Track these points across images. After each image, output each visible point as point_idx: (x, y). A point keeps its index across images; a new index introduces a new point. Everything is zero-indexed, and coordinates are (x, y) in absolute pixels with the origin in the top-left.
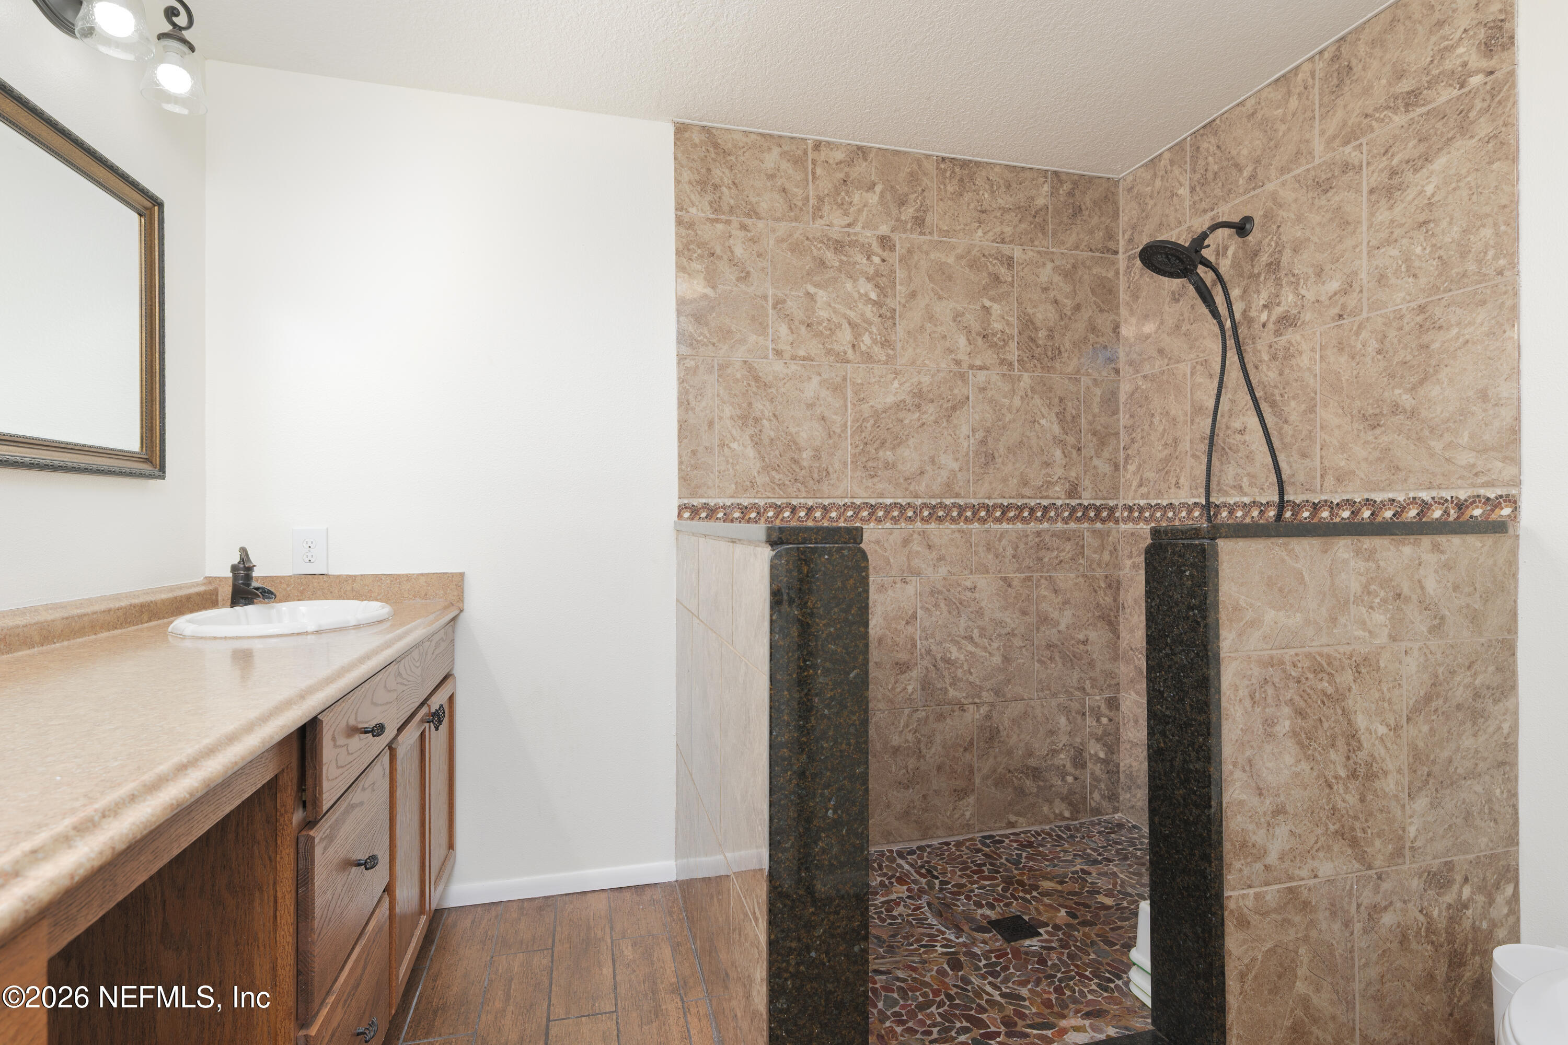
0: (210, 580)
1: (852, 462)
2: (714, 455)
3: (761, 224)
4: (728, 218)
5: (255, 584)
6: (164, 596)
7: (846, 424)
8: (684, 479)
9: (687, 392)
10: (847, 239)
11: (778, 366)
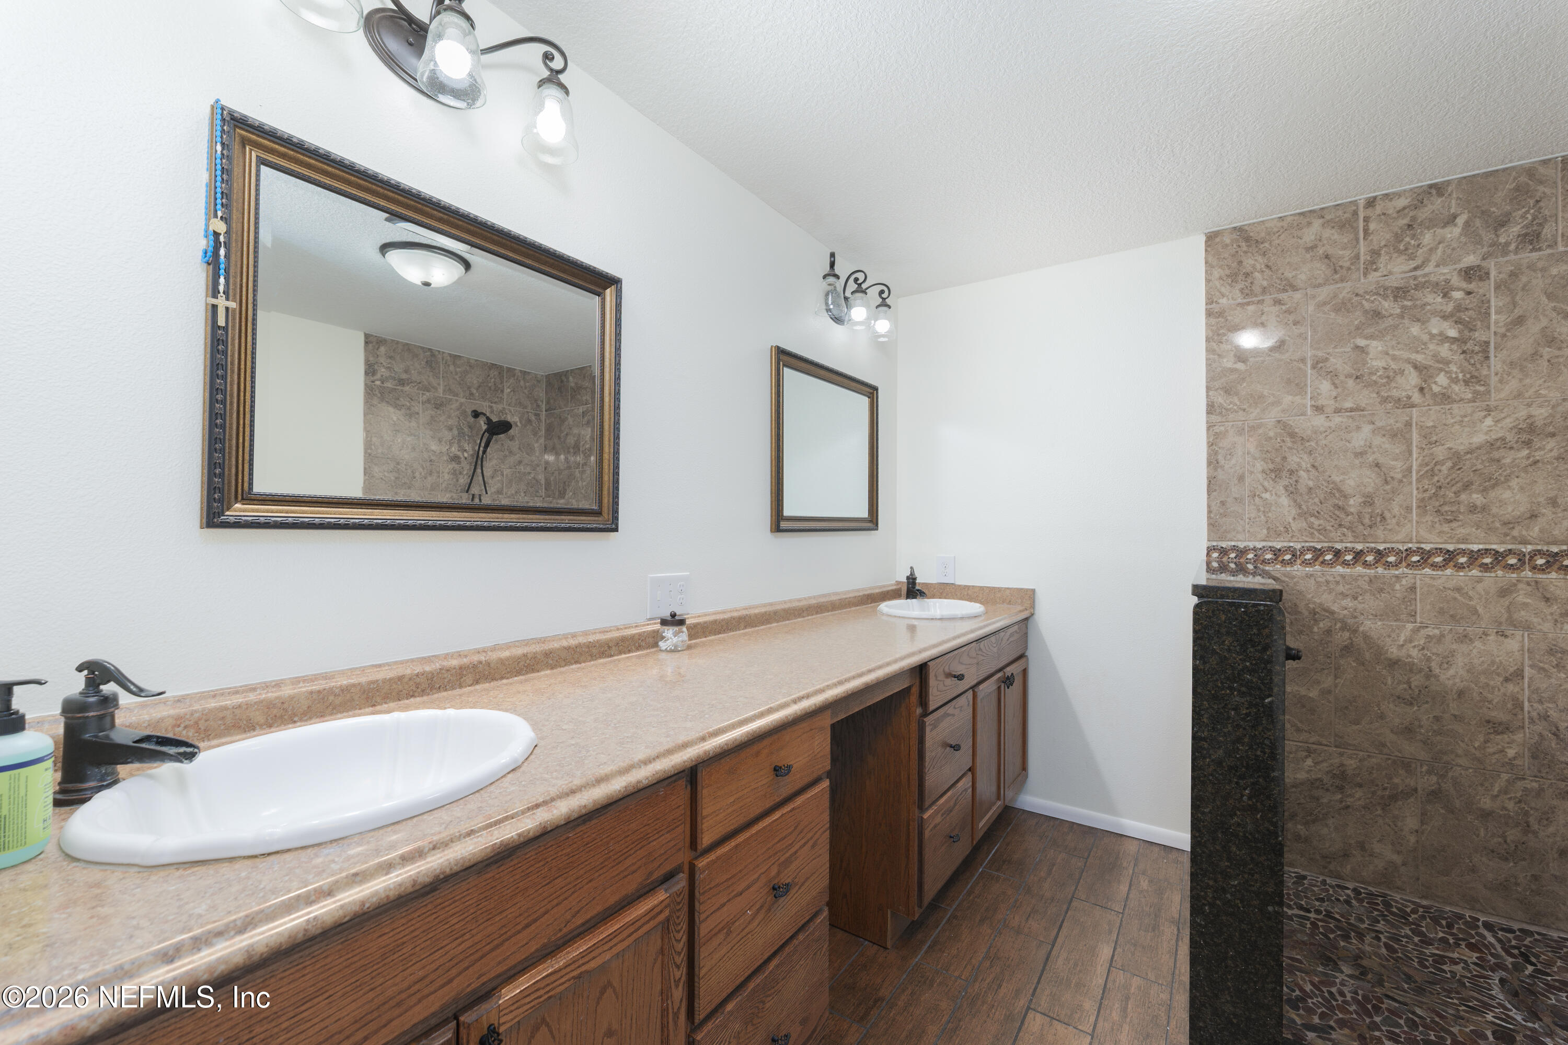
0: (898, 583)
1: (1419, 507)
2: (1244, 504)
3: (1298, 295)
4: (1261, 298)
5: (917, 587)
6: (877, 591)
7: (1409, 470)
8: (1213, 525)
9: (1216, 453)
10: (1412, 282)
11: (1319, 421)
